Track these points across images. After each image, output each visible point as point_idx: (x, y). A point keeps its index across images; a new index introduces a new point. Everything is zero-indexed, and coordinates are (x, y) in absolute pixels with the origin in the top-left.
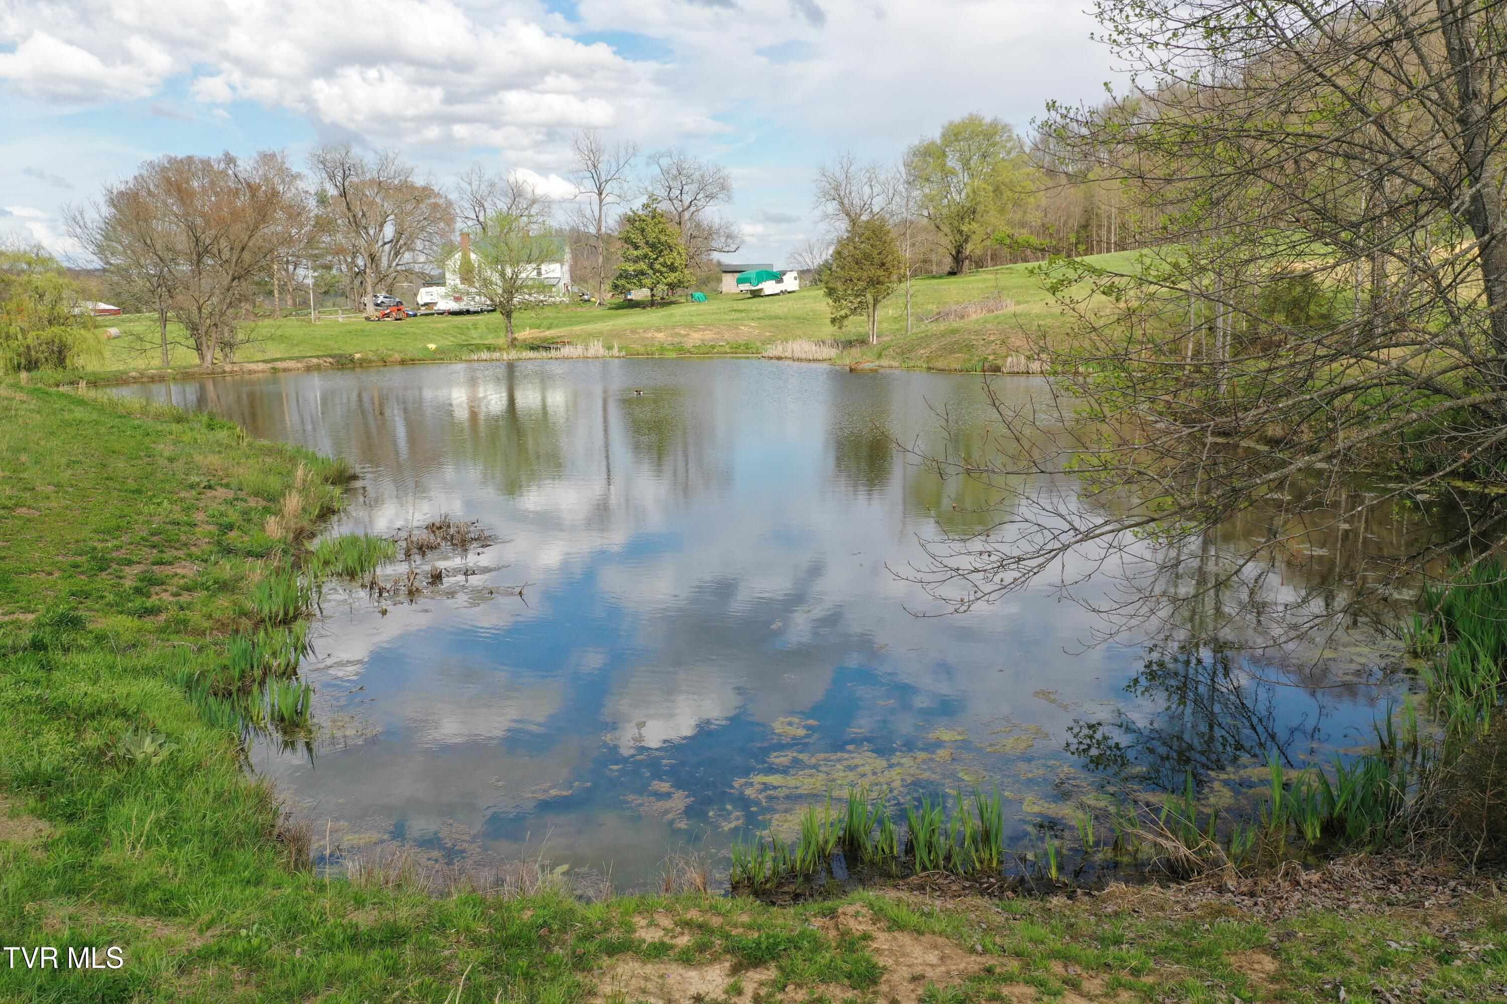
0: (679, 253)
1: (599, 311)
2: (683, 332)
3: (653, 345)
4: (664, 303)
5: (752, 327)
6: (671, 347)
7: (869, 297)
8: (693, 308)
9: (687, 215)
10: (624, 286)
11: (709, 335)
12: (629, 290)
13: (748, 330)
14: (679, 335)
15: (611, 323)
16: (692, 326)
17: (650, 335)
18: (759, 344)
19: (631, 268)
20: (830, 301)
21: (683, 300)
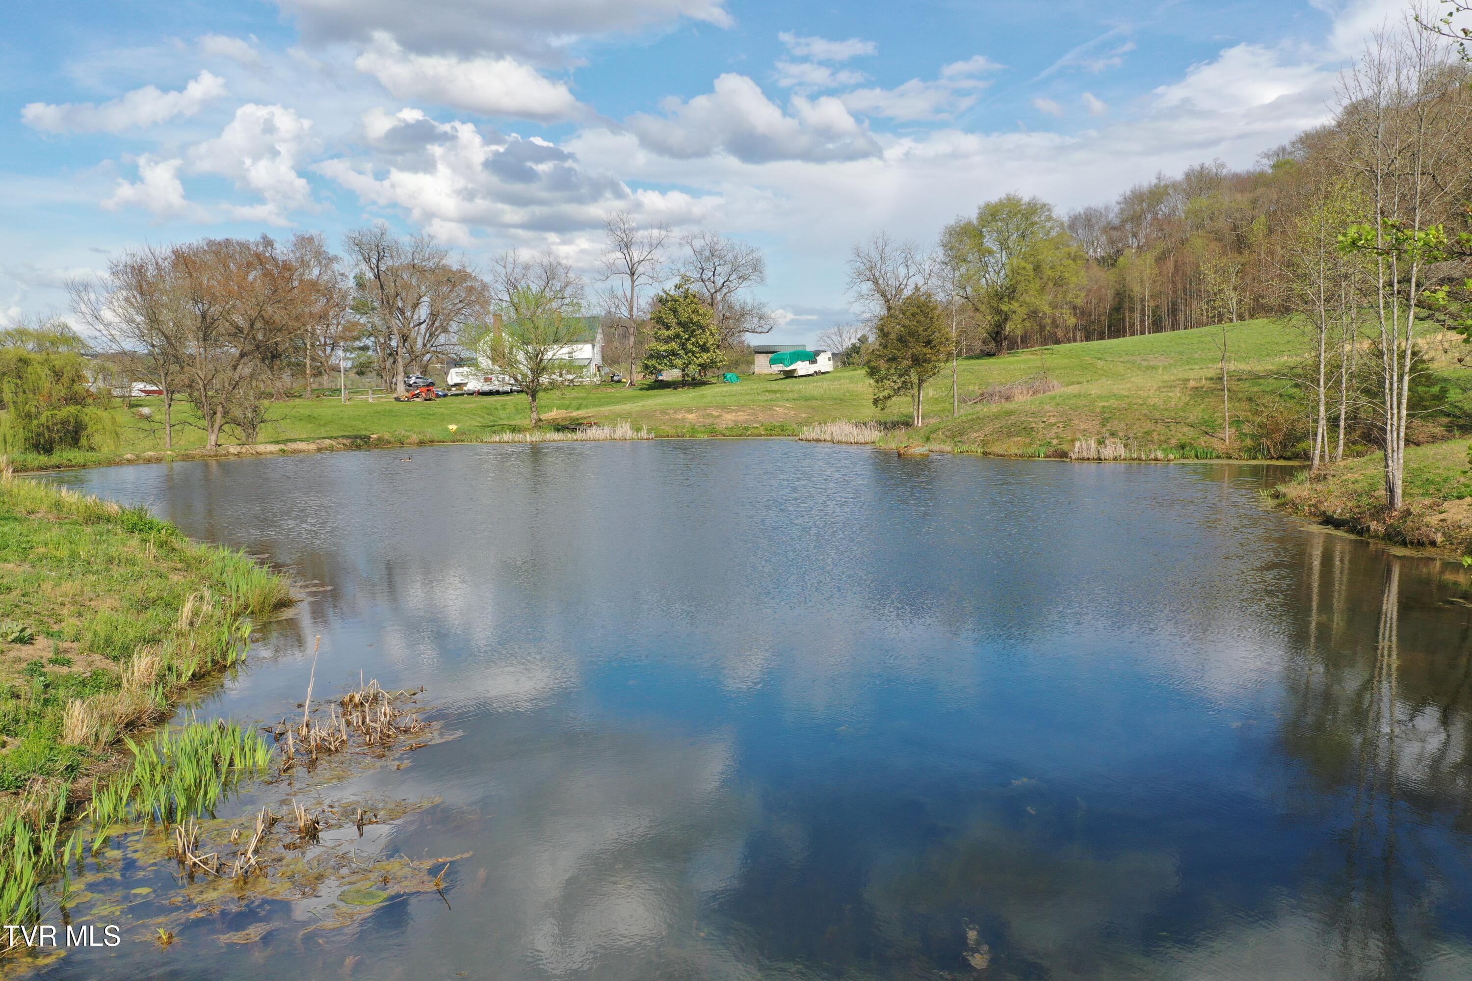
0: (712, 334)
1: (630, 392)
2: (715, 413)
3: (683, 427)
4: (696, 383)
5: (788, 408)
6: (703, 429)
7: (914, 378)
8: (725, 389)
9: (719, 297)
10: (655, 367)
11: (742, 416)
12: (661, 371)
13: (783, 411)
14: (710, 415)
15: (642, 403)
16: (724, 408)
17: (681, 416)
18: (795, 426)
19: (662, 347)
20: (872, 382)
21: (714, 380)
